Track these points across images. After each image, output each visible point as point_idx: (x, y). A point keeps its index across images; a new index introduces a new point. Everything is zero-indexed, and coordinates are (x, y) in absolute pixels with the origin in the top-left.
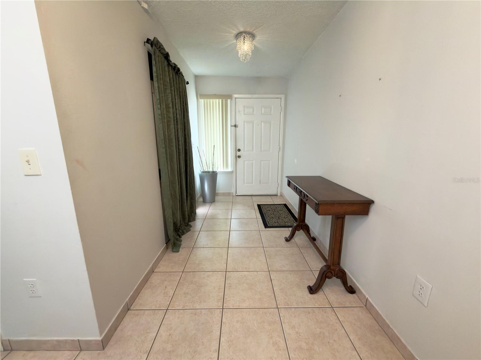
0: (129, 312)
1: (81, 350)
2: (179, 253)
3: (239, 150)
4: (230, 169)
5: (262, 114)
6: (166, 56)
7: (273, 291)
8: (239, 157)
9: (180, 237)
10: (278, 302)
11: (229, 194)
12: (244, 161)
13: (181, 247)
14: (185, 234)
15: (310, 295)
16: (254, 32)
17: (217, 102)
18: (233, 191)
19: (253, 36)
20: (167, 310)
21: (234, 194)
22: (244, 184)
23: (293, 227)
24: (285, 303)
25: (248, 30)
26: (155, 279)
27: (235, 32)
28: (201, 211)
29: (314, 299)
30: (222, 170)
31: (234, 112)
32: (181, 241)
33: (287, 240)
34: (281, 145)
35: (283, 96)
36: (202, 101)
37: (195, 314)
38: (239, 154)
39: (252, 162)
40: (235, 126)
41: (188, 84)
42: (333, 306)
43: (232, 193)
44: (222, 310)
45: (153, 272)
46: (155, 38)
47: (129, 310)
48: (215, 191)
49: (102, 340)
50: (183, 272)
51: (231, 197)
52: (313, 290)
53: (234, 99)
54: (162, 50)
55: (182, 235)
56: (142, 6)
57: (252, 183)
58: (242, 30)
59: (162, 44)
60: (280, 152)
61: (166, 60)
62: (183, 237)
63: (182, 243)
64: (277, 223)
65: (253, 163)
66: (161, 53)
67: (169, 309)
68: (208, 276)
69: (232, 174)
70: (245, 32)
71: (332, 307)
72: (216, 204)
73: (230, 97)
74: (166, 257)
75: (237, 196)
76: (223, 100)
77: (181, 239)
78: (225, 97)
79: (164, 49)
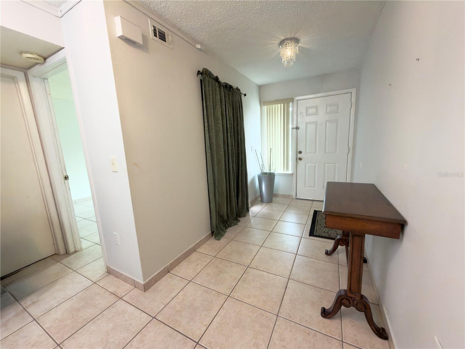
0: (169, 273)
1: (135, 287)
2: (219, 241)
3: (300, 152)
4: (290, 172)
5: (327, 113)
6: (217, 79)
7: (281, 299)
8: (300, 159)
9: (226, 228)
10: (281, 310)
11: (288, 197)
12: (305, 164)
13: (223, 237)
14: (231, 227)
15: (321, 317)
16: (296, 36)
17: (279, 107)
18: (294, 194)
19: (296, 40)
20: (190, 281)
21: (294, 197)
22: (305, 187)
23: (336, 239)
24: (287, 314)
25: (288, 36)
26: (194, 256)
27: (277, 42)
28: (255, 210)
29: (324, 323)
30: (282, 172)
31: (296, 114)
32: (225, 232)
33: (328, 253)
34: (351, 145)
35: (354, 91)
36: (265, 107)
37: (207, 292)
38: (300, 156)
39: (314, 164)
40: (297, 128)
41: (246, 95)
42: (344, 341)
43: (292, 196)
44: (227, 297)
45: (195, 251)
46: (203, 69)
47: (169, 272)
48: (273, 192)
49: (144, 284)
50: (215, 257)
51: (290, 200)
52: (325, 313)
53: (295, 102)
54: (212, 76)
55: (229, 227)
56: (196, 47)
57: (314, 187)
58: (283, 38)
59: (210, 71)
60: (349, 154)
61: (217, 82)
62: (229, 229)
63: (225, 234)
64: (326, 233)
65: (315, 166)
66: (212, 78)
67: (192, 281)
68: (231, 266)
69: (292, 176)
70: (287, 39)
71: (342, 341)
72: (273, 204)
73: (292, 100)
74: (209, 242)
75: (297, 199)
76: (285, 104)
77: (226, 230)
78: (287, 101)
79: (213, 75)
